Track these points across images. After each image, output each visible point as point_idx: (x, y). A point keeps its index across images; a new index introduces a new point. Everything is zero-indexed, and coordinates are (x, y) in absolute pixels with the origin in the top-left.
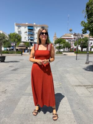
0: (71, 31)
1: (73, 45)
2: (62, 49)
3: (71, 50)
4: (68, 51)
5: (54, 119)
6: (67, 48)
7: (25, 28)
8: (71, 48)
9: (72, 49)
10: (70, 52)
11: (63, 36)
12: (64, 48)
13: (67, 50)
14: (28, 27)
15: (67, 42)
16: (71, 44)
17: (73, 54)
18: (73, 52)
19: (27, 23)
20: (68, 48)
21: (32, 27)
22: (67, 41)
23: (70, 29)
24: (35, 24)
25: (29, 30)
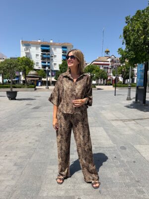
0: (107, 54)
1: (111, 74)
2: (95, 80)
3: (108, 82)
4: (104, 83)
5: (94, 186)
6: (102, 79)
7: (37, 48)
8: (109, 78)
9: (110, 80)
10: (106, 85)
11: (95, 61)
12: (97, 78)
13: (102, 82)
14: (42, 46)
15: (101, 70)
16: (108, 72)
17: (111, 88)
18: (111, 85)
19: (39, 41)
20: (104, 80)
21: (48, 46)
22: (101, 68)
23: (106, 50)
24: (51, 41)
25: (43, 51)
